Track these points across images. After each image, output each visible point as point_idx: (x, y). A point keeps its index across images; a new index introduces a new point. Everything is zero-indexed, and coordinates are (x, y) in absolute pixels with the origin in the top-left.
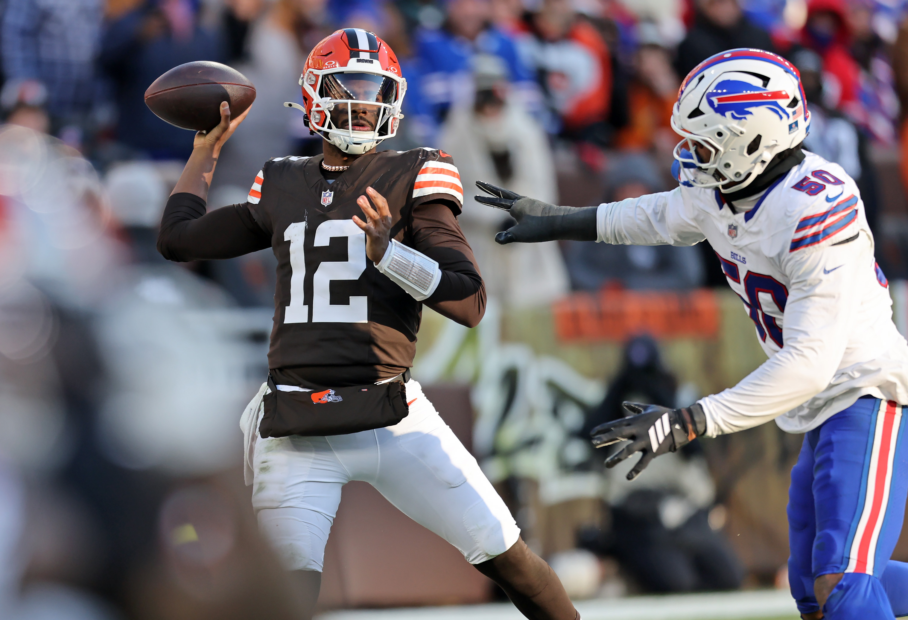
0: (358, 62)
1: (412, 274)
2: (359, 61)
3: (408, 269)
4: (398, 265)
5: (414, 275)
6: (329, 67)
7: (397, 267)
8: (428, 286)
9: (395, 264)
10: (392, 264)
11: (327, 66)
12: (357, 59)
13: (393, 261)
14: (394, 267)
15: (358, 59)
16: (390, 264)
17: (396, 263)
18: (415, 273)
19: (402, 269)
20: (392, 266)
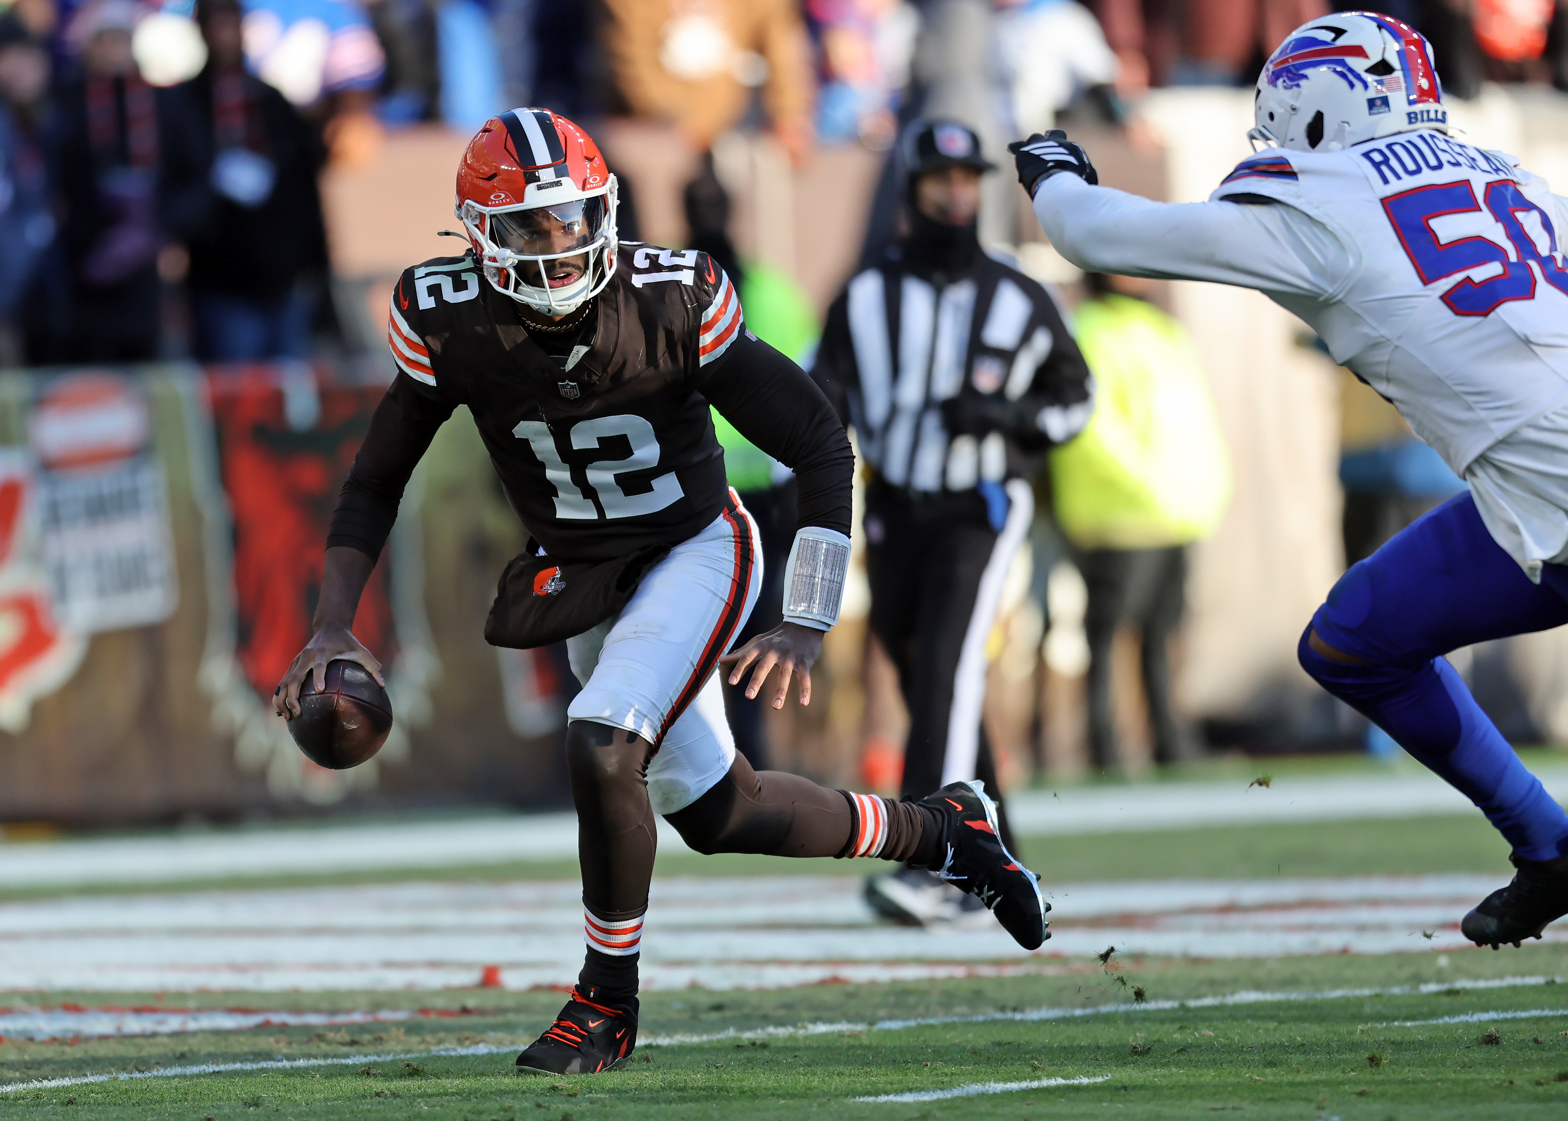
0: (540, 190)
1: (834, 578)
2: (540, 188)
3: (829, 586)
4: (828, 603)
5: (835, 575)
6: (497, 202)
7: (831, 604)
8: (841, 548)
9: (828, 610)
10: (829, 615)
11: (493, 200)
12: (537, 185)
13: (826, 613)
14: (832, 609)
15: (539, 185)
16: (830, 617)
17: (827, 608)
18: (831, 573)
19: (831, 596)
20: (831, 613)
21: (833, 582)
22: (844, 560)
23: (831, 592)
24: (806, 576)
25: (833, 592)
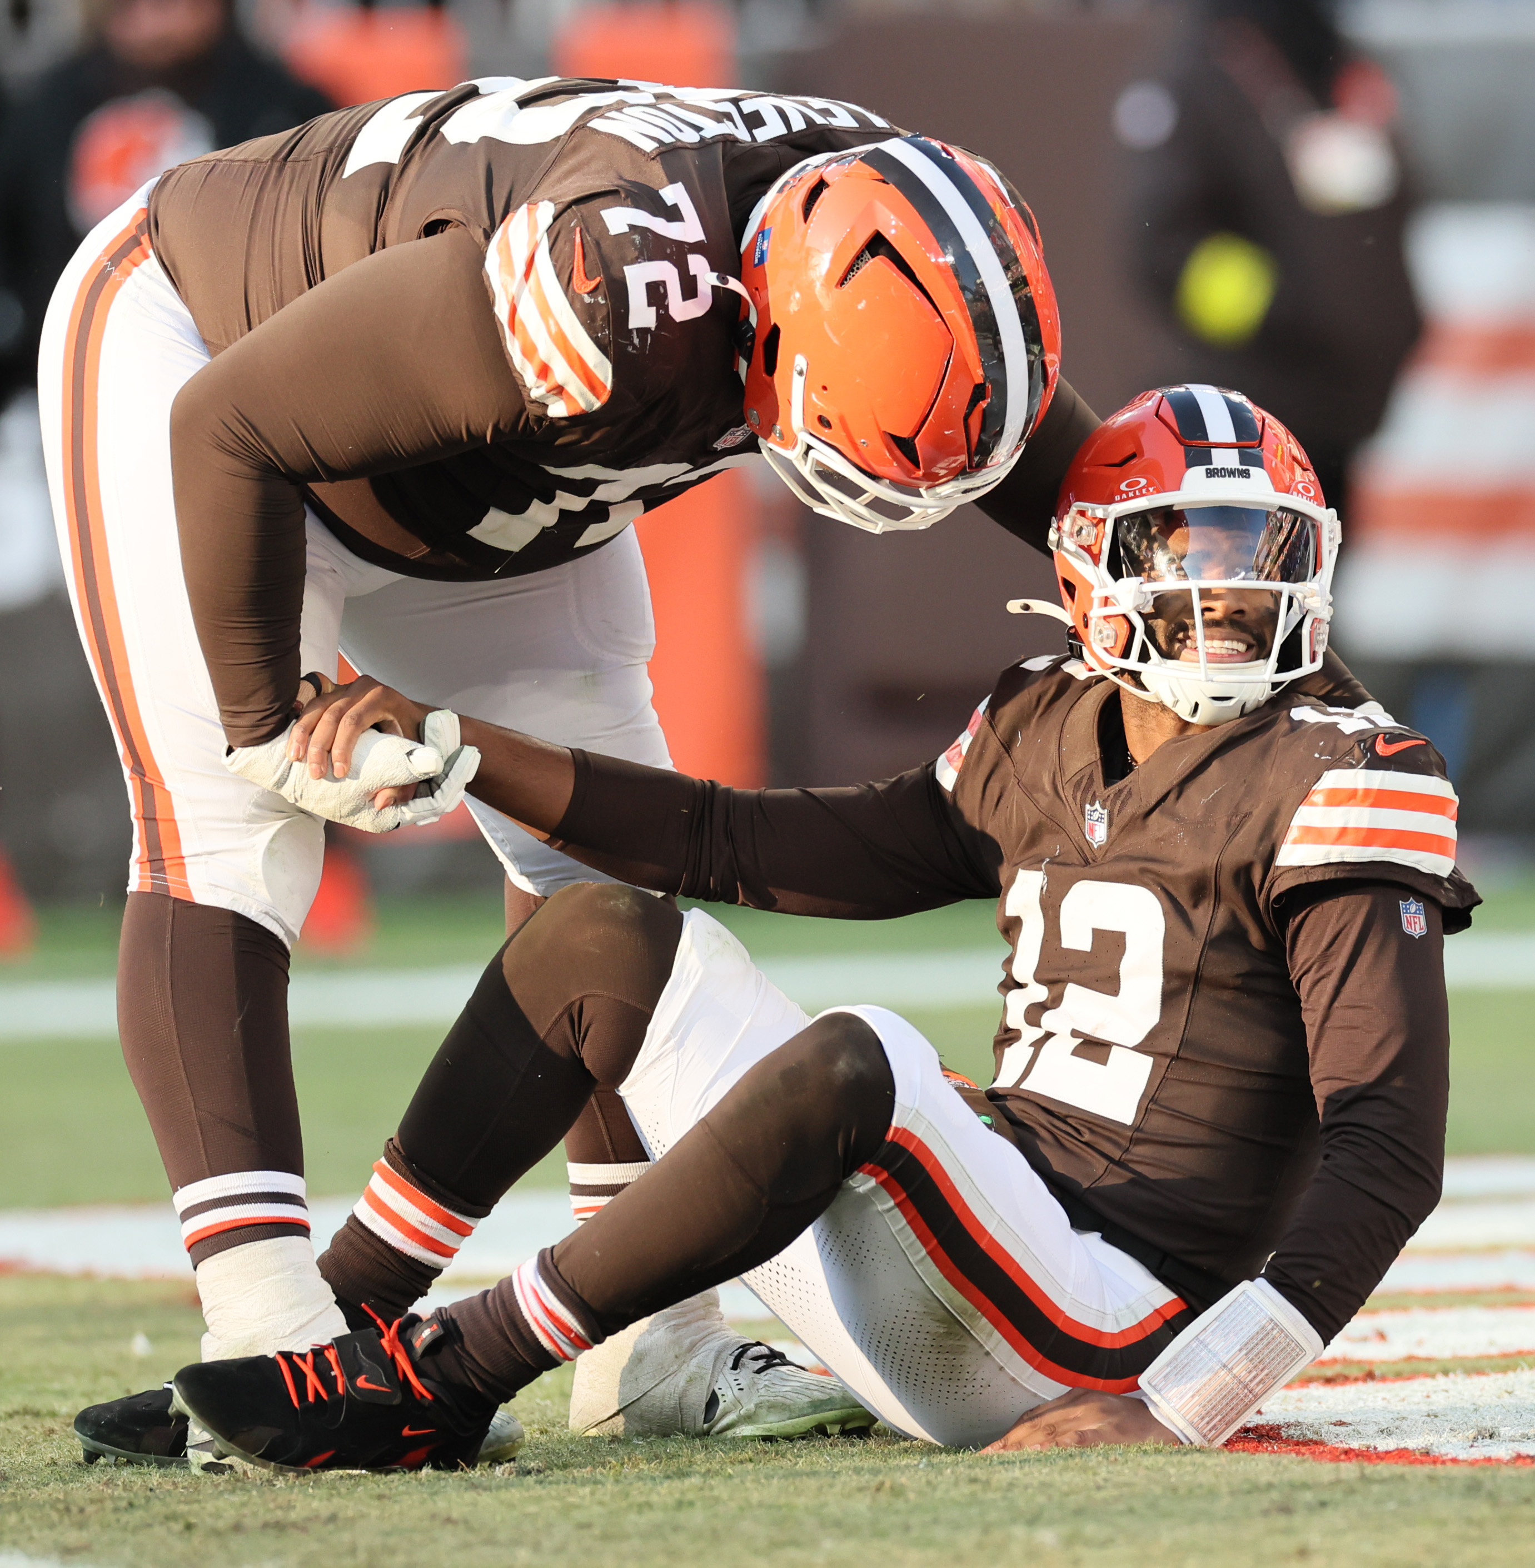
21: (1246, 1387)
22: (1286, 1366)
23: (1232, 1399)
24: (1210, 1351)
25: (1235, 1402)
